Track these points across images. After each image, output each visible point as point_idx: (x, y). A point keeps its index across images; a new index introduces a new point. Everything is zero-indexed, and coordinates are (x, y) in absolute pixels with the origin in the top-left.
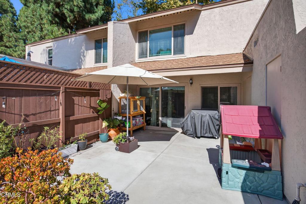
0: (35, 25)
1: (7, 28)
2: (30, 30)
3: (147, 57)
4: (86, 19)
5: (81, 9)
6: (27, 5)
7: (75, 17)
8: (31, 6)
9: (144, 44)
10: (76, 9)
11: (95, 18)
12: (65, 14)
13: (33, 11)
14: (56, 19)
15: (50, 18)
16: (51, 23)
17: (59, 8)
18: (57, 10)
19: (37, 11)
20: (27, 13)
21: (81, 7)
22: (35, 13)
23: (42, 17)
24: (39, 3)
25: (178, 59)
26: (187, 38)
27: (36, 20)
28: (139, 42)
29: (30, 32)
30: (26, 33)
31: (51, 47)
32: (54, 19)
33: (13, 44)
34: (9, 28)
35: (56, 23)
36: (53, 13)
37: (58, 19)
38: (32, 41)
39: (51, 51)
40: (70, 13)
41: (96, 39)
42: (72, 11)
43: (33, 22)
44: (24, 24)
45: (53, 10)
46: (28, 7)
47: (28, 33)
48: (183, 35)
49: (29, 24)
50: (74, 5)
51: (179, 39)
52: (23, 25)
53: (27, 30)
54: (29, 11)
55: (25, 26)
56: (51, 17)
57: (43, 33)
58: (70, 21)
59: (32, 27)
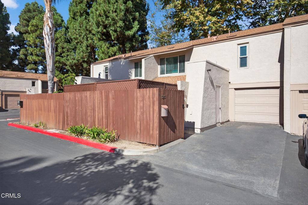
0: (82, 36)
1: (62, 41)
2: (79, 41)
3: (164, 74)
4: (126, 35)
5: (122, 28)
6: (75, 18)
7: (117, 35)
8: (79, 19)
9: (163, 66)
10: (118, 29)
11: (133, 33)
12: (111, 34)
13: (80, 23)
14: (104, 37)
15: (99, 37)
16: (100, 40)
17: (106, 29)
18: (105, 30)
19: (83, 24)
20: (75, 26)
21: (122, 27)
22: (82, 25)
23: (87, 29)
24: (84, 15)
25: (178, 76)
26: (186, 63)
27: (83, 32)
28: (160, 65)
29: (78, 42)
30: (75, 43)
31: (107, 66)
32: (102, 37)
33: (66, 54)
34: (63, 41)
35: (103, 40)
36: (101, 33)
37: (105, 37)
38: (81, 50)
39: (107, 68)
40: (114, 33)
41: (135, 62)
42: (115, 31)
43: (80, 34)
44: (75, 36)
45: (102, 31)
46: (76, 20)
47: (77, 43)
48: (184, 62)
49: (78, 36)
50: (117, 27)
51: (182, 63)
52: (73, 37)
53: (76, 41)
54: (77, 24)
55: (74, 38)
56: (100, 35)
57: (89, 42)
58: (114, 38)
59: (80, 38)
